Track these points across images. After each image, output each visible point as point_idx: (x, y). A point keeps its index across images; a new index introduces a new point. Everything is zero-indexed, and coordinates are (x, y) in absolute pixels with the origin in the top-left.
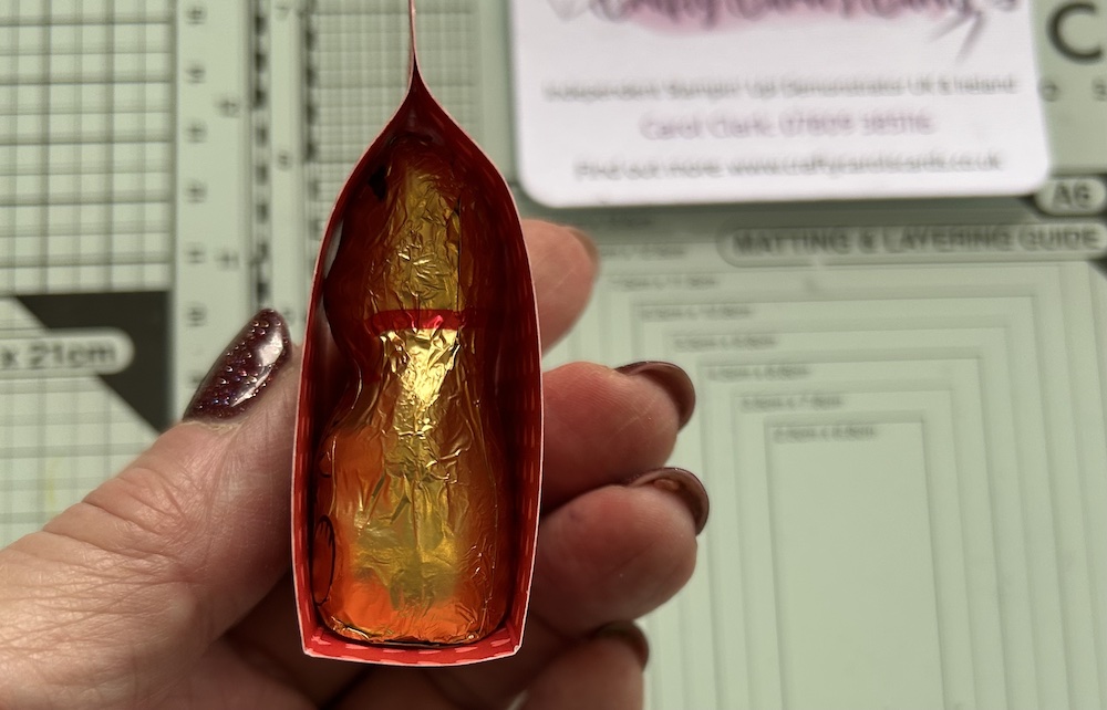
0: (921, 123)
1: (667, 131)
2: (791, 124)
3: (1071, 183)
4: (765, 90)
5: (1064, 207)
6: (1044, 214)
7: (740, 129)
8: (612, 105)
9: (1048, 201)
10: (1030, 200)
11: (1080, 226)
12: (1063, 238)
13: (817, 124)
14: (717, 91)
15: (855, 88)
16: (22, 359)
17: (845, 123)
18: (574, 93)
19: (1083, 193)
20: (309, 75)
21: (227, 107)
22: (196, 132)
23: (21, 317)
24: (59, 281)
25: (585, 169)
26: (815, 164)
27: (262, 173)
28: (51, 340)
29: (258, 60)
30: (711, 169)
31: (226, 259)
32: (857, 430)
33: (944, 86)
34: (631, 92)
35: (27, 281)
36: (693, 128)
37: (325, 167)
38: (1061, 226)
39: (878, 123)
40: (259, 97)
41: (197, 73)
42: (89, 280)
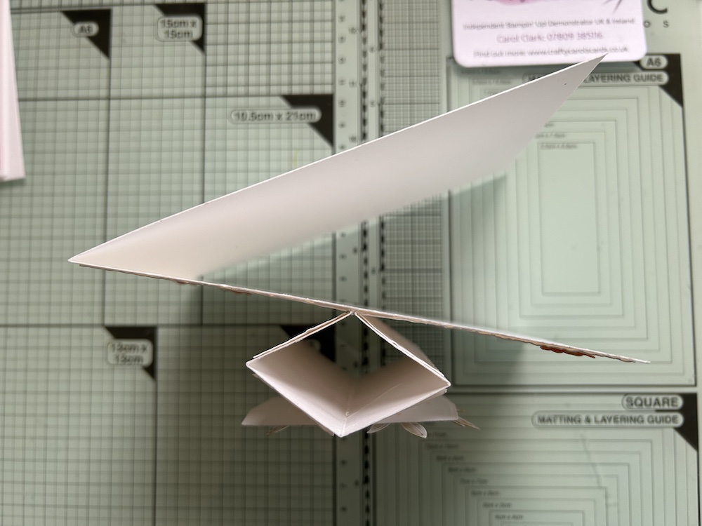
0: (599, 35)
1: (506, 40)
2: (551, 37)
3: (654, 58)
4: (542, 25)
5: (651, 67)
6: (644, 69)
7: (533, 39)
8: (487, 30)
9: (644, 64)
10: (638, 63)
11: (656, 73)
12: (649, 78)
13: (560, 36)
14: (524, 25)
15: (575, 23)
16: (284, 116)
17: (571, 36)
18: (474, 27)
19: (658, 62)
20: (381, 19)
21: (353, 30)
22: (342, 39)
23: (283, 103)
24: (296, 90)
25: (478, 54)
26: (560, 51)
27: (365, 54)
28: (294, 111)
29: (363, 14)
30: (522, 53)
31: (353, 84)
32: (570, 146)
33: (608, 21)
34: (494, 26)
35: (285, 90)
36: (516, 39)
37: (387, 52)
38: (650, 73)
39: (583, 36)
40: (363, 27)
41: (342, 19)
42: (306, 90)
